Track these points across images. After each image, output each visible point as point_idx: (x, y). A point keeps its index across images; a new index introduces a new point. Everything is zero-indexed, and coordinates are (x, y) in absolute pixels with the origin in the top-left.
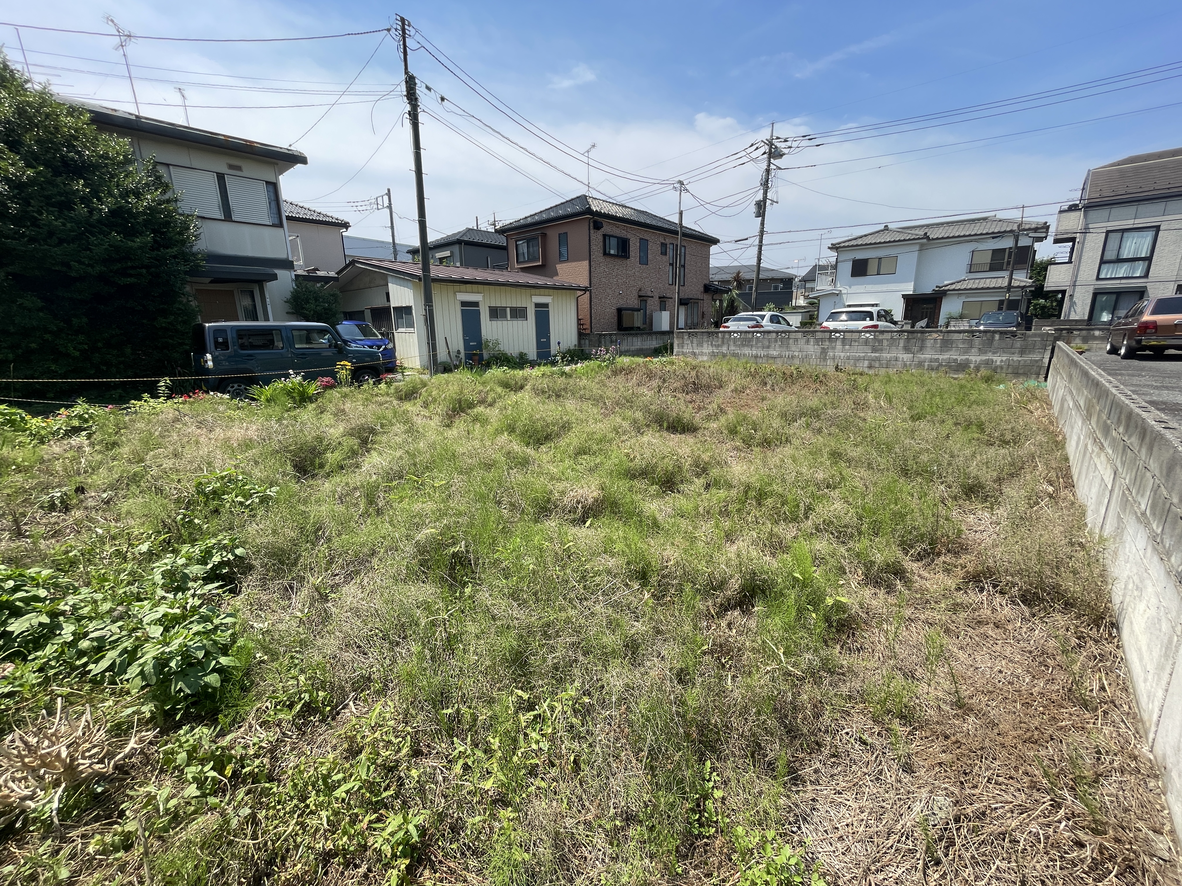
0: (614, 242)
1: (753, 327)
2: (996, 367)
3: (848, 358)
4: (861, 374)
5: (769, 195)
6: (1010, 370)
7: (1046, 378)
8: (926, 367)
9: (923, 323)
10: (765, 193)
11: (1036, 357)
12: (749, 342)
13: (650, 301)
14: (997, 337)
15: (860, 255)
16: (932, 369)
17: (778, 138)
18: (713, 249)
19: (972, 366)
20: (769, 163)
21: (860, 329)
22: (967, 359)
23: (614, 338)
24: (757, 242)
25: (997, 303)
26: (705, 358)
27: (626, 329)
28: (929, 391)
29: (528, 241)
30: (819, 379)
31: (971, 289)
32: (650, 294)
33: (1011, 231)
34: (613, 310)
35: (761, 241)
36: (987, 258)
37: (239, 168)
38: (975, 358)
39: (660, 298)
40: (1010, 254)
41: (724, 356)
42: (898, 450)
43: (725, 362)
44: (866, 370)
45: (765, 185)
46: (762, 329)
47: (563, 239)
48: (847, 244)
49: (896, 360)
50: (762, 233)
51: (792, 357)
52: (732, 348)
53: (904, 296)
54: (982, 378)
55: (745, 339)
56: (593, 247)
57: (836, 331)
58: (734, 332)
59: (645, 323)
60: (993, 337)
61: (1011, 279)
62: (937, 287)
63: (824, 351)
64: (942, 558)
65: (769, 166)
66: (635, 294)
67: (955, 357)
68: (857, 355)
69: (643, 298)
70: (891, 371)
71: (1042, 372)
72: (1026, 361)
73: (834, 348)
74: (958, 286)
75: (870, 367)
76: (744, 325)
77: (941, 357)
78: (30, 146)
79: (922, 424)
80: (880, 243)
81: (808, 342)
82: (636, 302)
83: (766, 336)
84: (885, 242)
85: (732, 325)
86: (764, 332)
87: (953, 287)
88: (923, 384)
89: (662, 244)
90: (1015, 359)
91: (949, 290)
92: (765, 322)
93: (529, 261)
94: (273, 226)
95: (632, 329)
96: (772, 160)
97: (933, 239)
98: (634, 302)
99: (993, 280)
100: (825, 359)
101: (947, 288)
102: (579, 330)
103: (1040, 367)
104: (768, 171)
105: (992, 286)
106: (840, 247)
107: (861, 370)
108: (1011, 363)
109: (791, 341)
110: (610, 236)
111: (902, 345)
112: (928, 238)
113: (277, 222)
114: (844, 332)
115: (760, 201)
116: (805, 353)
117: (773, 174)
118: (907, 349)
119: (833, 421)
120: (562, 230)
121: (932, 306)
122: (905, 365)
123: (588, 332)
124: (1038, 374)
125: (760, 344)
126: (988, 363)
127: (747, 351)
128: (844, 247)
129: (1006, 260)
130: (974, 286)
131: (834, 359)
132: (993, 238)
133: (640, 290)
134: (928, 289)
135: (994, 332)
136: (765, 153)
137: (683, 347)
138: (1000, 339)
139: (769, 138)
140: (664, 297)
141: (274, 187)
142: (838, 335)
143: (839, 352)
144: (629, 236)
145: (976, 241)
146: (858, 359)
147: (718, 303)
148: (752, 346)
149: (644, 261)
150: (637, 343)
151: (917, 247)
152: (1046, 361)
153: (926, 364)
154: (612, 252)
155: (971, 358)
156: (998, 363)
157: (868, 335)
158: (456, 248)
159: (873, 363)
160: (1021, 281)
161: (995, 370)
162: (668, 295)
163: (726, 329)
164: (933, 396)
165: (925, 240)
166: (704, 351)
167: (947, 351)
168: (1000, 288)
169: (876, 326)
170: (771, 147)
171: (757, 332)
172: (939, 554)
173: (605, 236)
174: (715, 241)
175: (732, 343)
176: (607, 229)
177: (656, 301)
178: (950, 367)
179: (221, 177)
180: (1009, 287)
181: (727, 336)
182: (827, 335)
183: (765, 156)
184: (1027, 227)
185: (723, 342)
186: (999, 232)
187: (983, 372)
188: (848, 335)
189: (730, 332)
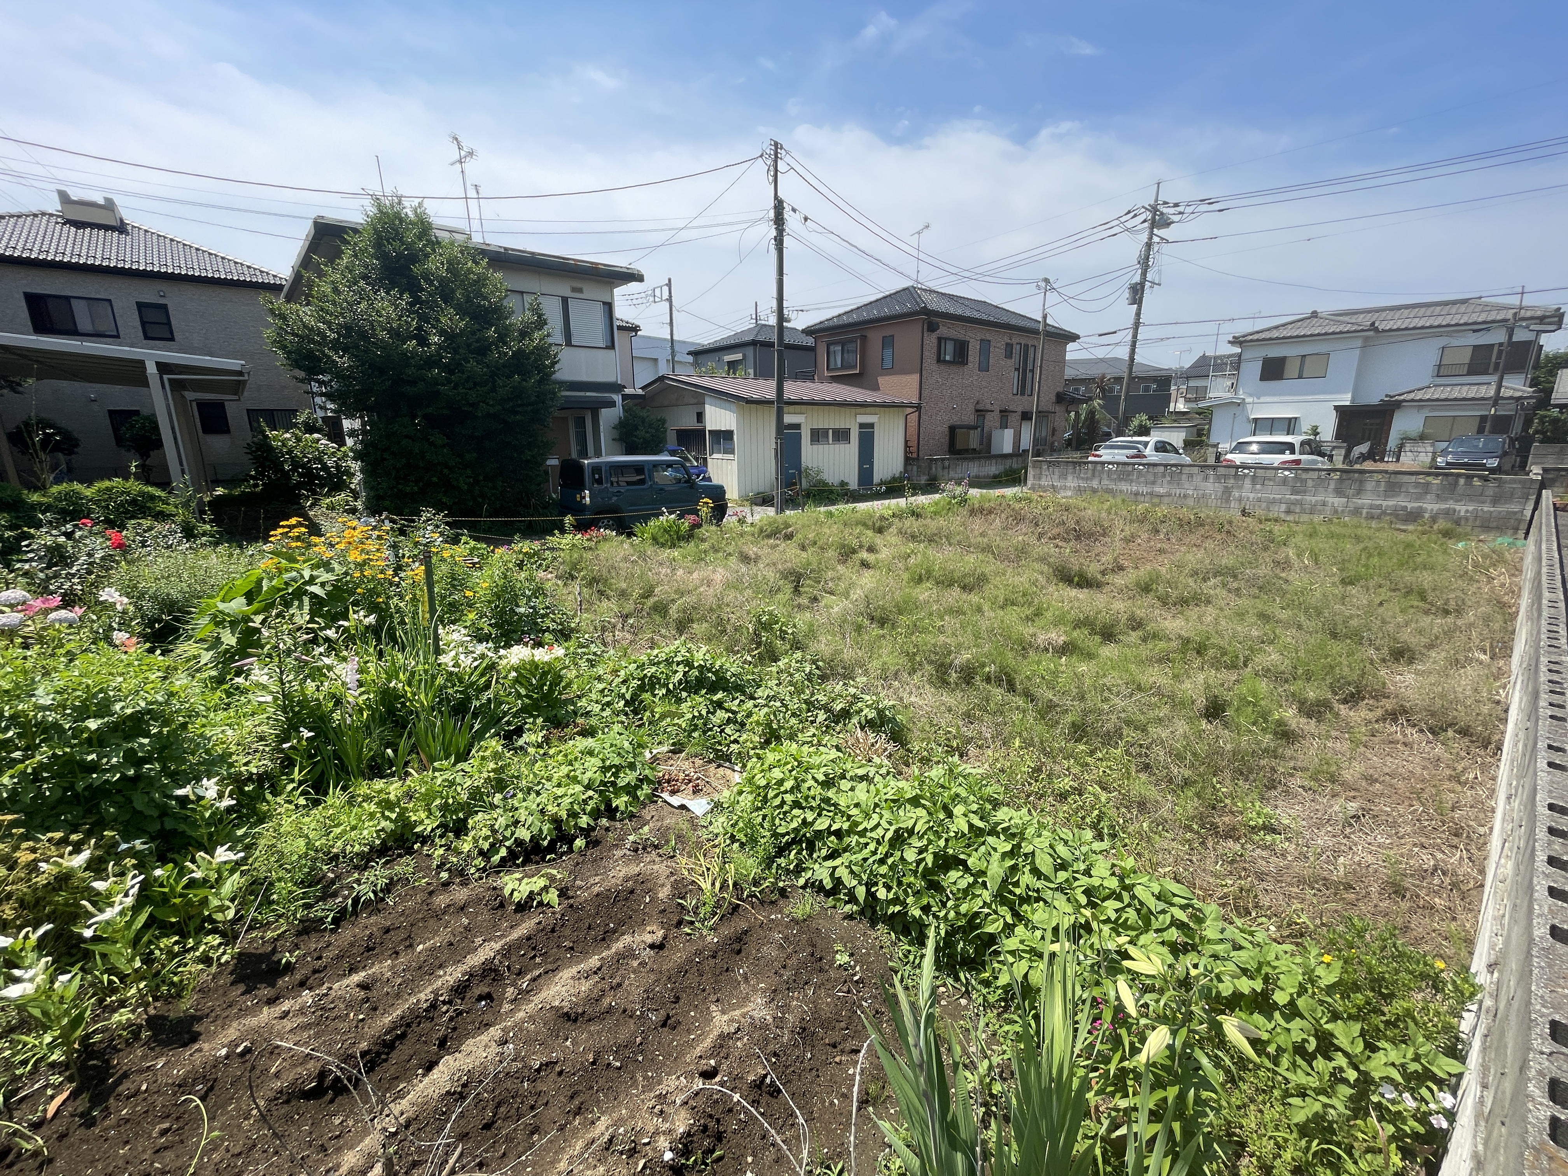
0: (950, 347)
1: (1133, 457)
2: (1460, 518)
3: (1259, 500)
4: (1276, 520)
5: (1149, 277)
6: (1478, 523)
7: (1527, 534)
8: (1364, 514)
9: (1364, 448)
10: (1144, 274)
11: (1514, 507)
12: (1128, 475)
13: (988, 416)
14: (1462, 481)
15: (1275, 352)
16: (1373, 518)
17: (1165, 203)
18: (1070, 346)
19: (1427, 515)
20: (1152, 234)
21: (1276, 465)
22: (1421, 507)
23: (947, 463)
24: (1129, 337)
25: (1478, 419)
26: (1069, 493)
27: (959, 452)
28: (1365, 548)
29: (843, 344)
30: (1226, 530)
31: (1437, 400)
32: (989, 407)
33: (1506, 320)
34: (944, 428)
35: (1135, 336)
36: (1466, 357)
37: (580, 291)
38: (1431, 506)
39: (1001, 411)
40: (1500, 352)
41: (1094, 491)
42: (1327, 615)
43: (1096, 499)
44: (1283, 516)
45: (1145, 263)
46: (1144, 461)
47: (888, 342)
48: (1255, 337)
49: (1324, 504)
50: (1137, 325)
51: (1185, 496)
52: (1105, 482)
53: (1336, 408)
54: (1440, 531)
55: (1123, 472)
56: (926, 353)
57: (1244, 466)
58: (1109, 463)
59: (981, 444)
60: (1457, 482)
61: (1499, 386)
62: (1387, 396)
63: (1227, 491)
64: (1366, 701)
65: (1151, 238)
66: (971, 407)
67: (1403, 504)
68: (1272, 496)
69: (980, 412)
70: (1317, 519)
71: (1521, 527)
72: (1500, 512)
73: (1241, 487)
74: (1419, 395)
75: (1288, 512)
76: (1122, 455)
77: (1384, 503)
78: (458, 300)
79: (1352, 590)
80: (1304, 336)
81: (1206, 478)
82: (972, 417)
83: (1151, 469)
84: (1311, 335)
85: (1105, 454)
86: (1149, 465)
87: (1411, 396)
88: (1358, 539)
89: (1007, 344)
90: (1486, 509)
91: (1404, 401)
92: (1149, 451)
93: (843, 367)
94: (607, 348)
95: (966, 451)
96: (1155, 231)
97: (1384, 331)
98: (969, 417)
99: (1473, 387)
100: (1228, 501)
101: (1402, 398)
102: (906, 452)
103: (1520, 521)
104: (1149, 245)
105: (1470, 395)
106: (1246, 341)
107: (1276, 515)
108: (1480, 514)
109: (1184, 476)
110: (946, 339)
111: (1332, 486)
112: (1376, 330)
113: (609, 344)
114: (1255, 468)
115: (1137, 284)
116: (1201, 492)
117: (1156, 249)
118: (1339, 492)
119: (1251, 582)
120: (887, 332)
121: (1378, 421)
122: (1336, 511)
123: (915, 455)
124: (1516, 529)
125: (1142, 479)
126: (1448, 513)
127: (1124, 487)
128: (1251, 341)
129: (1493, 359)
130: (1443, 396)
131: (1240, 500)
132: (1475, 331)
133: (978, 403)
134: (1374, 397)
135: (1459, 475)
136: (1145, 221)
137: (1040, 479)
138: (1466, 484)
139: (1152, 203)
140: (1005, 411)
141: (609, 307)
142: (1246, 471)
143: (1247, 492)
144: (967, 339)
145: (1449, 334)
146: (1273, 502)
147: (1073, 414)
148: (1132, 481)
149: (984, 367)
150: (974, 469)
151: (1359, 343)
152: (1528, 513)
153: (1364, 511)
154: (948, 358)
155: (1425, 505)
156: (1462, 514)
157: (1287, 473)
158: (750, 351)
159: (1292, 507)
160: (1514, 389)
161: (1458, 522)
162: (1011, 408)
163: (1096, 459)
164: (1370, 556)
165: (1371, 333)
166: (1068, 484)
167: (1393, 496)
168: (1483, 399)
169: (1298, 462)
170: (1155, 214)
171: (1140, 464)
172: (1363, 699)
173: (940, 339)
174: (1074, 337)
175: (1105, 476)
176: (943, 331)
177: (997, 414)
178: (1397, 516)
179: (565, 300)
180: (1497, 400)
181: (1099, 467)
182: (1233, 471)
183: (1146, 224)
184: (1529, 314)
185: (1093, 475)
186: (1484, 322)
187: (1441, 524)
188: (1260, 473)
189: (1103, 463)
